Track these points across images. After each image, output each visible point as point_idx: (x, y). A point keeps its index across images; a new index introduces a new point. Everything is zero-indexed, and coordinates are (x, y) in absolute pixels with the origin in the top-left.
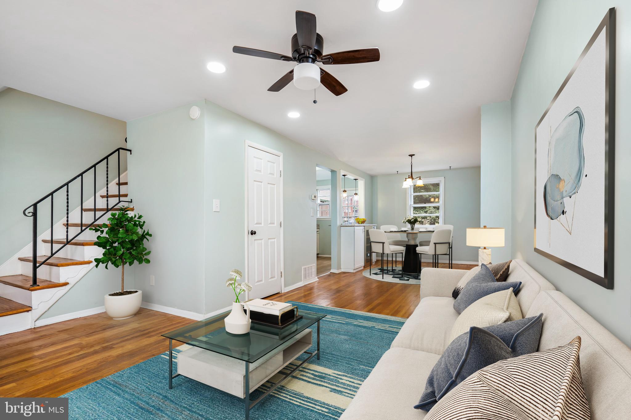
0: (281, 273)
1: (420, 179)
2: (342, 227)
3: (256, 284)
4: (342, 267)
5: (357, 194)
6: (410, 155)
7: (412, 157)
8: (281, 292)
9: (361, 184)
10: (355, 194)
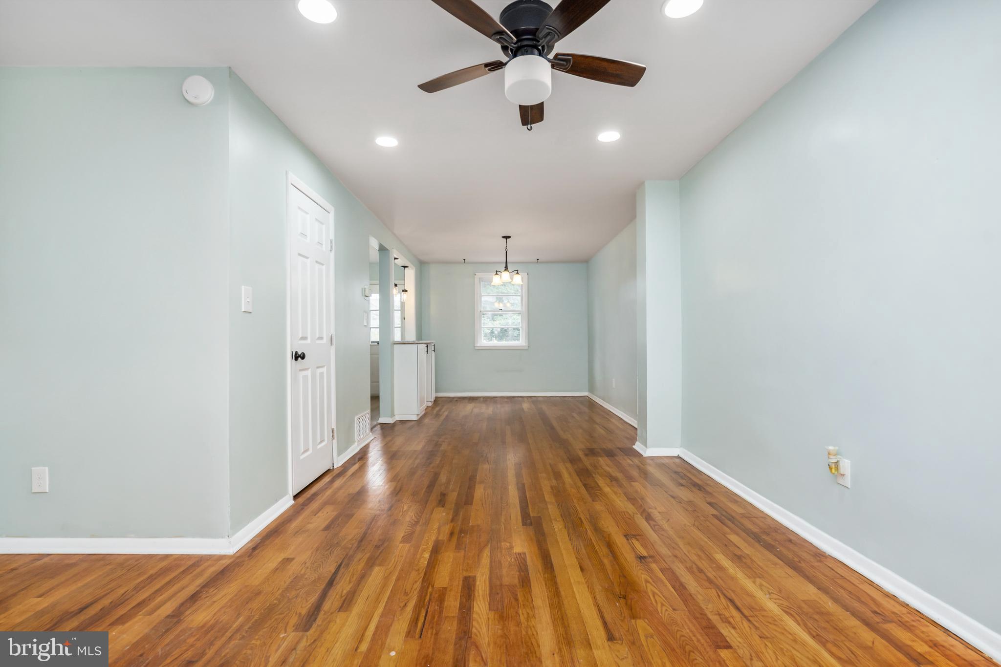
0: (333, 431)
1: (518, 273)
2: (395, 345)
3: (302, 457)
4: (396, 413)
5: (406, 291)
6: (503, 237)
7: (506, 239)
8: (332, 468)
9: (410, 274)
10: (403, 291)
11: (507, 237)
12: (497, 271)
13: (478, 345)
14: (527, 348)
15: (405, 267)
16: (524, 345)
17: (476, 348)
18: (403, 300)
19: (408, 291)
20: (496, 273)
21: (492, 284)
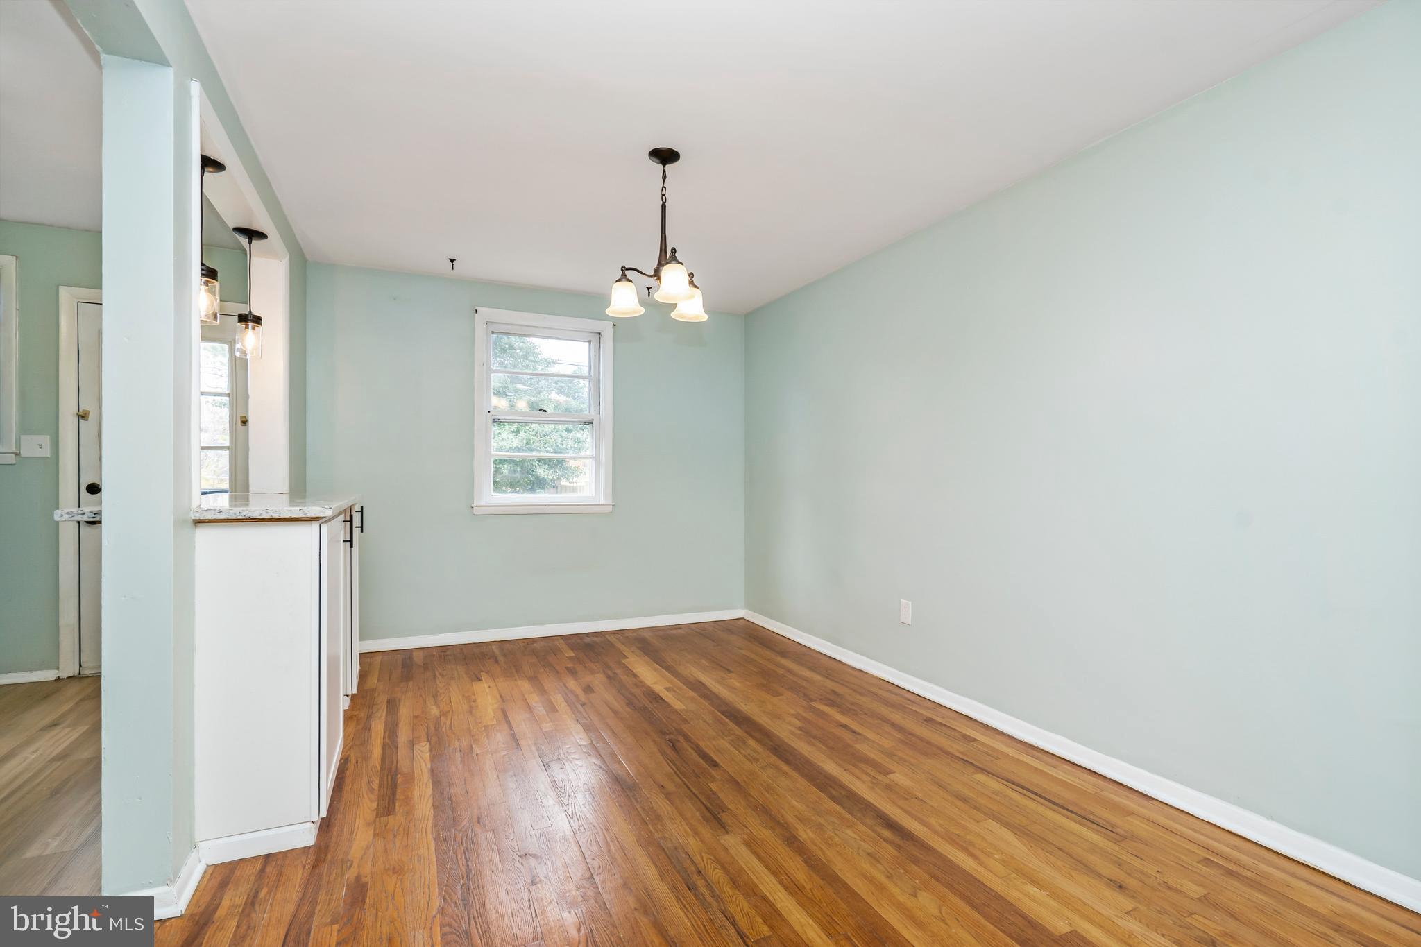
6: (652, 155)
7: (665, 164)
10: (243, 318)
11: (665, 156)
12: (624, 269)
13: (483, 503)
14: (610, 509)
15: (252, 234)
16: (602, 502)
17: (476, 511)
18: (244, 352)
19: (263, 322)
20: (624, 275)
21: (608, 311)
